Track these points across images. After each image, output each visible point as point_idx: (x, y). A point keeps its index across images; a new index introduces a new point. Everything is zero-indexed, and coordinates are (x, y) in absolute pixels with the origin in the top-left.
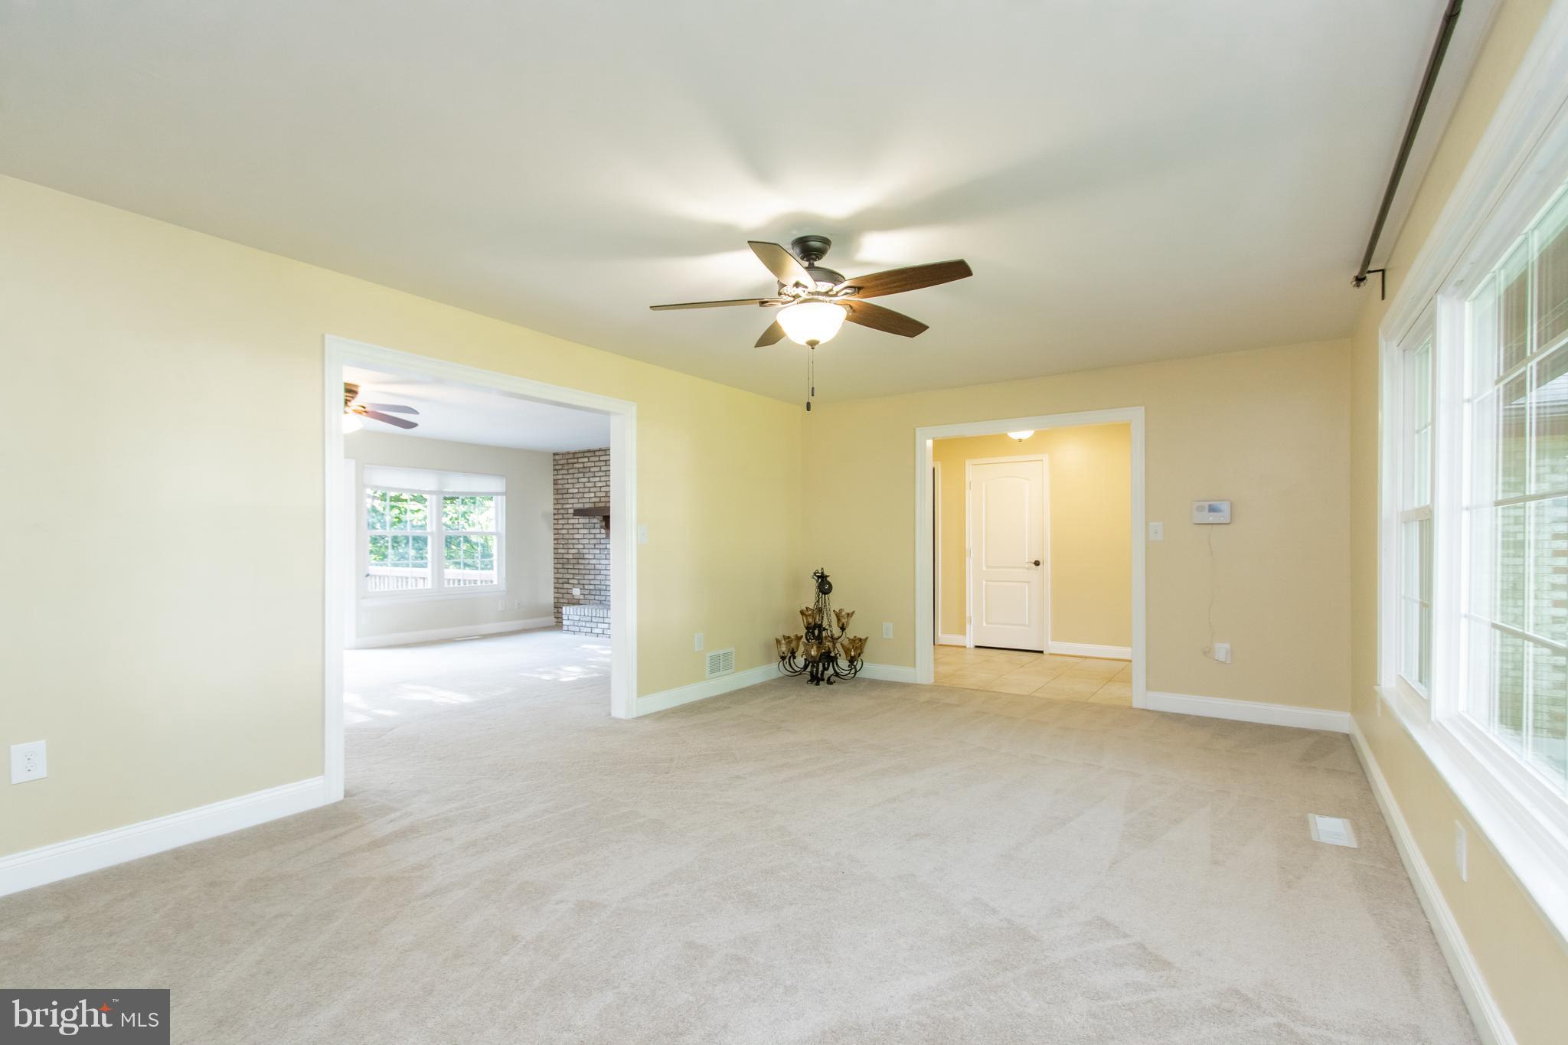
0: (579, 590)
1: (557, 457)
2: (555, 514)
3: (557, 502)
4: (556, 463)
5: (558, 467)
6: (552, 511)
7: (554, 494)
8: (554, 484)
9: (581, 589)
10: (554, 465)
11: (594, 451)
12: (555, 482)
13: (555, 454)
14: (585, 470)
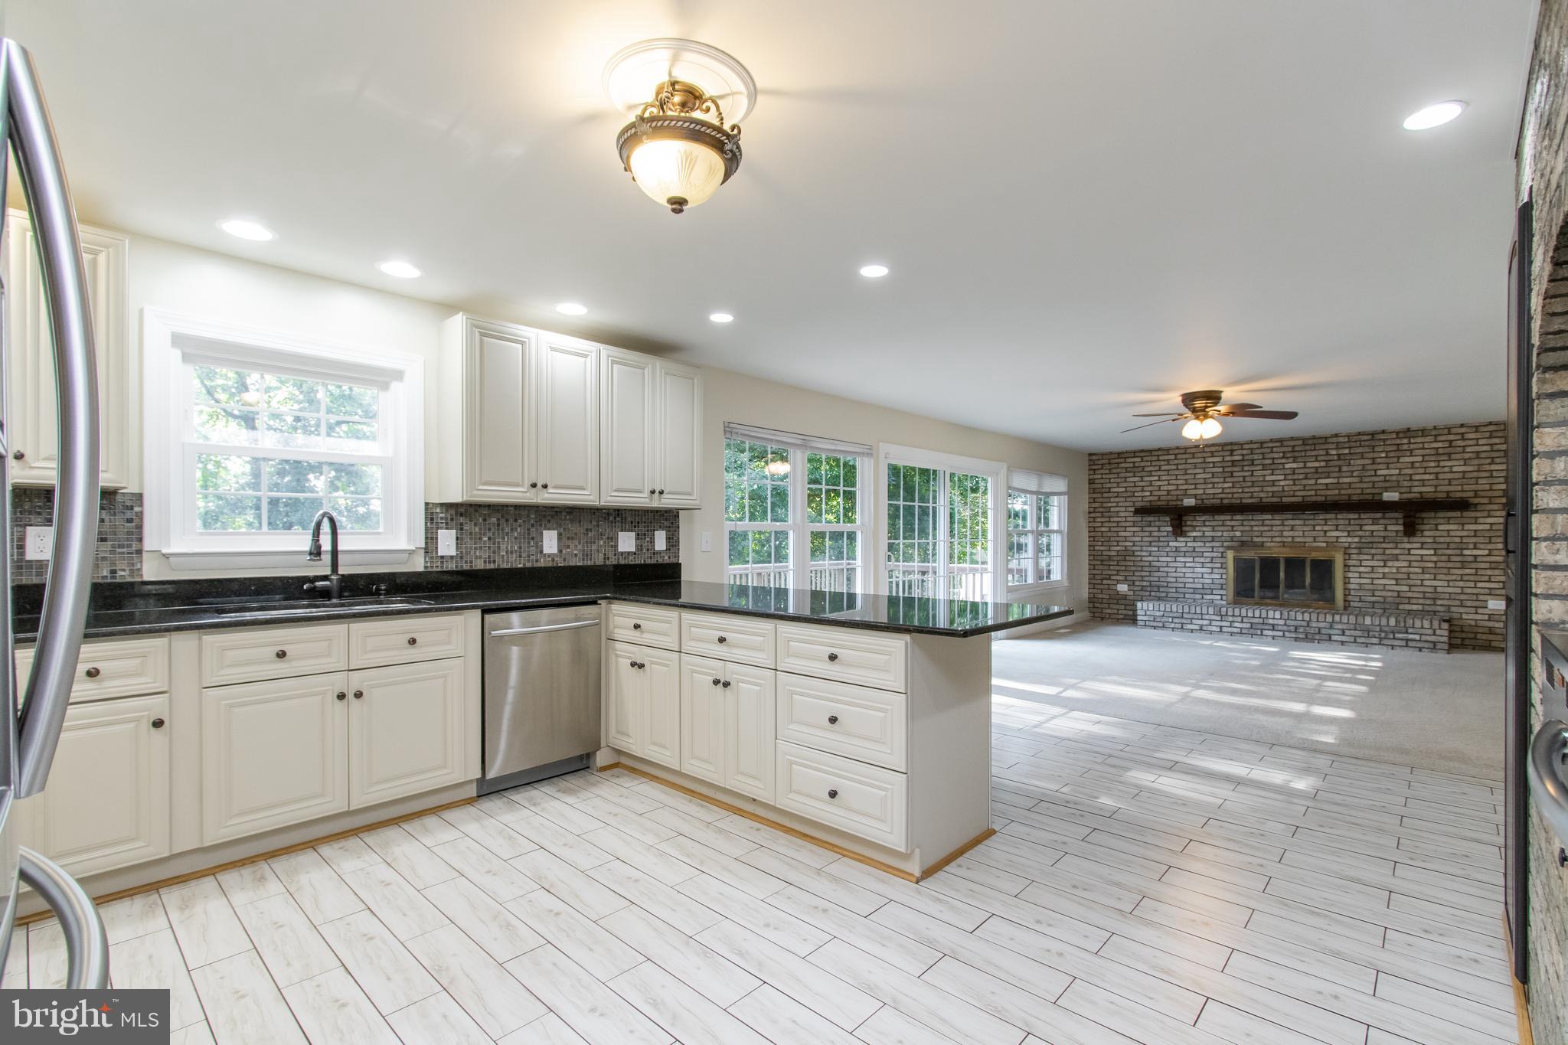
0: (1126, 586)
1: (1094, 457)
2: (1090, 513)
3: (1093, 500)
4: (1092, 463)
5: (1094, 467)
6: (1087, 510)
7: (1089, 493)
8: (1089, 483)
9: (1129, 585)
10: (1090, 465)
11: (1151, 451)
12: (1091, 482)
13: (1090, 455)
14: (1134, 470)
